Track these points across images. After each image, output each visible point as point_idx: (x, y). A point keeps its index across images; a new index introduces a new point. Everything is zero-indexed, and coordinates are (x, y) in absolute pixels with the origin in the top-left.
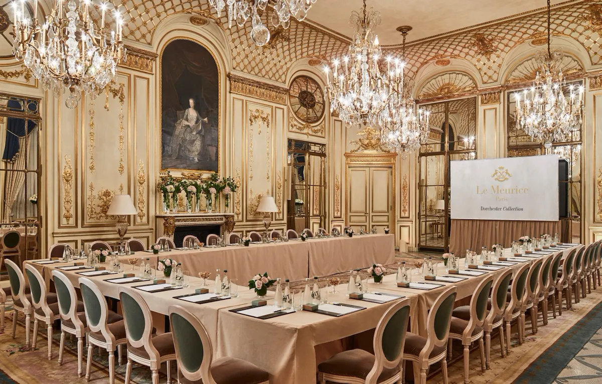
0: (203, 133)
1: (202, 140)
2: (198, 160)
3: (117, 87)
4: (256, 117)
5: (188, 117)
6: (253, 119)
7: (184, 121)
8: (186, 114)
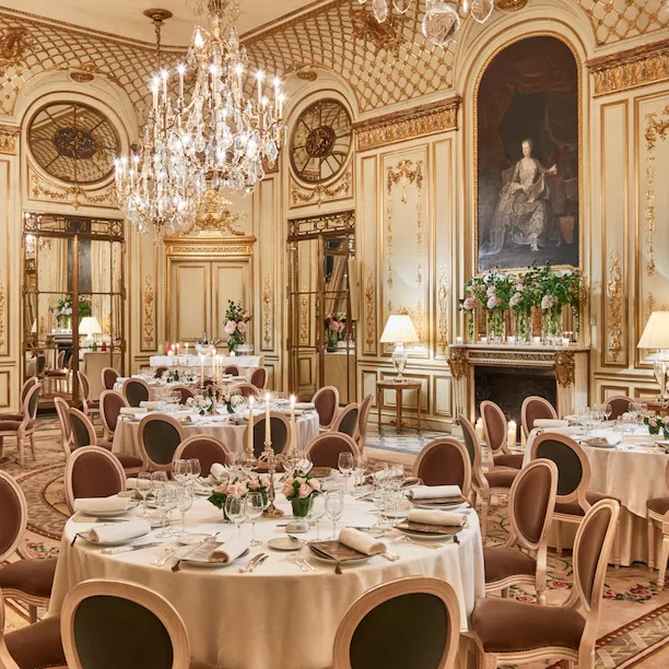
1: (547, 210)
4: (662, 129)
6: (654, 132)
7: (513, 184)
8: (517, 170)
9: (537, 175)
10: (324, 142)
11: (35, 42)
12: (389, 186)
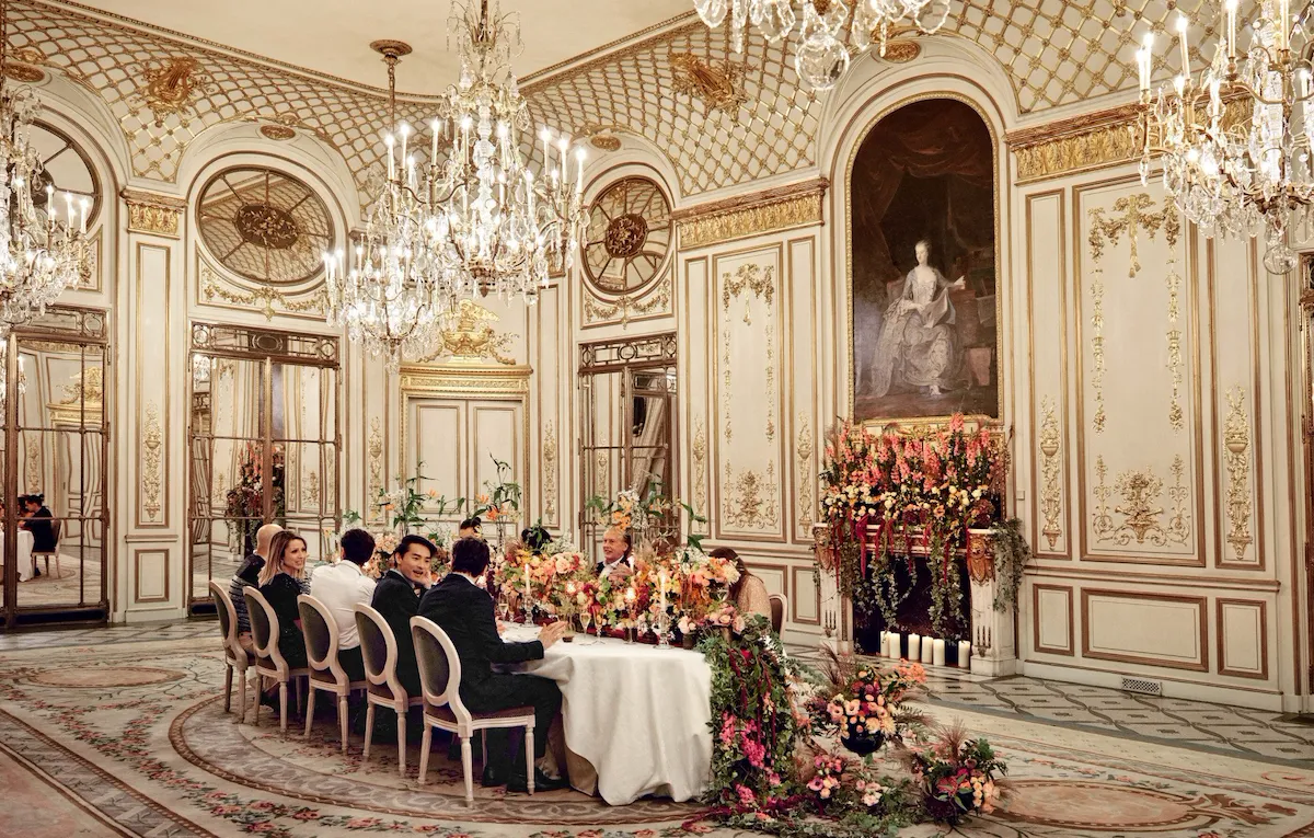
0: (952, 320)
1: (951, 339)
2: (942, 390)
3: (759, 277)
4: (1113, 230)
5: (914, 290)
6: (1102, 235)
7: (903, 301)
8: (908, 283)
9: (938, 289)
10: (631, 237)
11: (209, 79)
12: (726, 300)
